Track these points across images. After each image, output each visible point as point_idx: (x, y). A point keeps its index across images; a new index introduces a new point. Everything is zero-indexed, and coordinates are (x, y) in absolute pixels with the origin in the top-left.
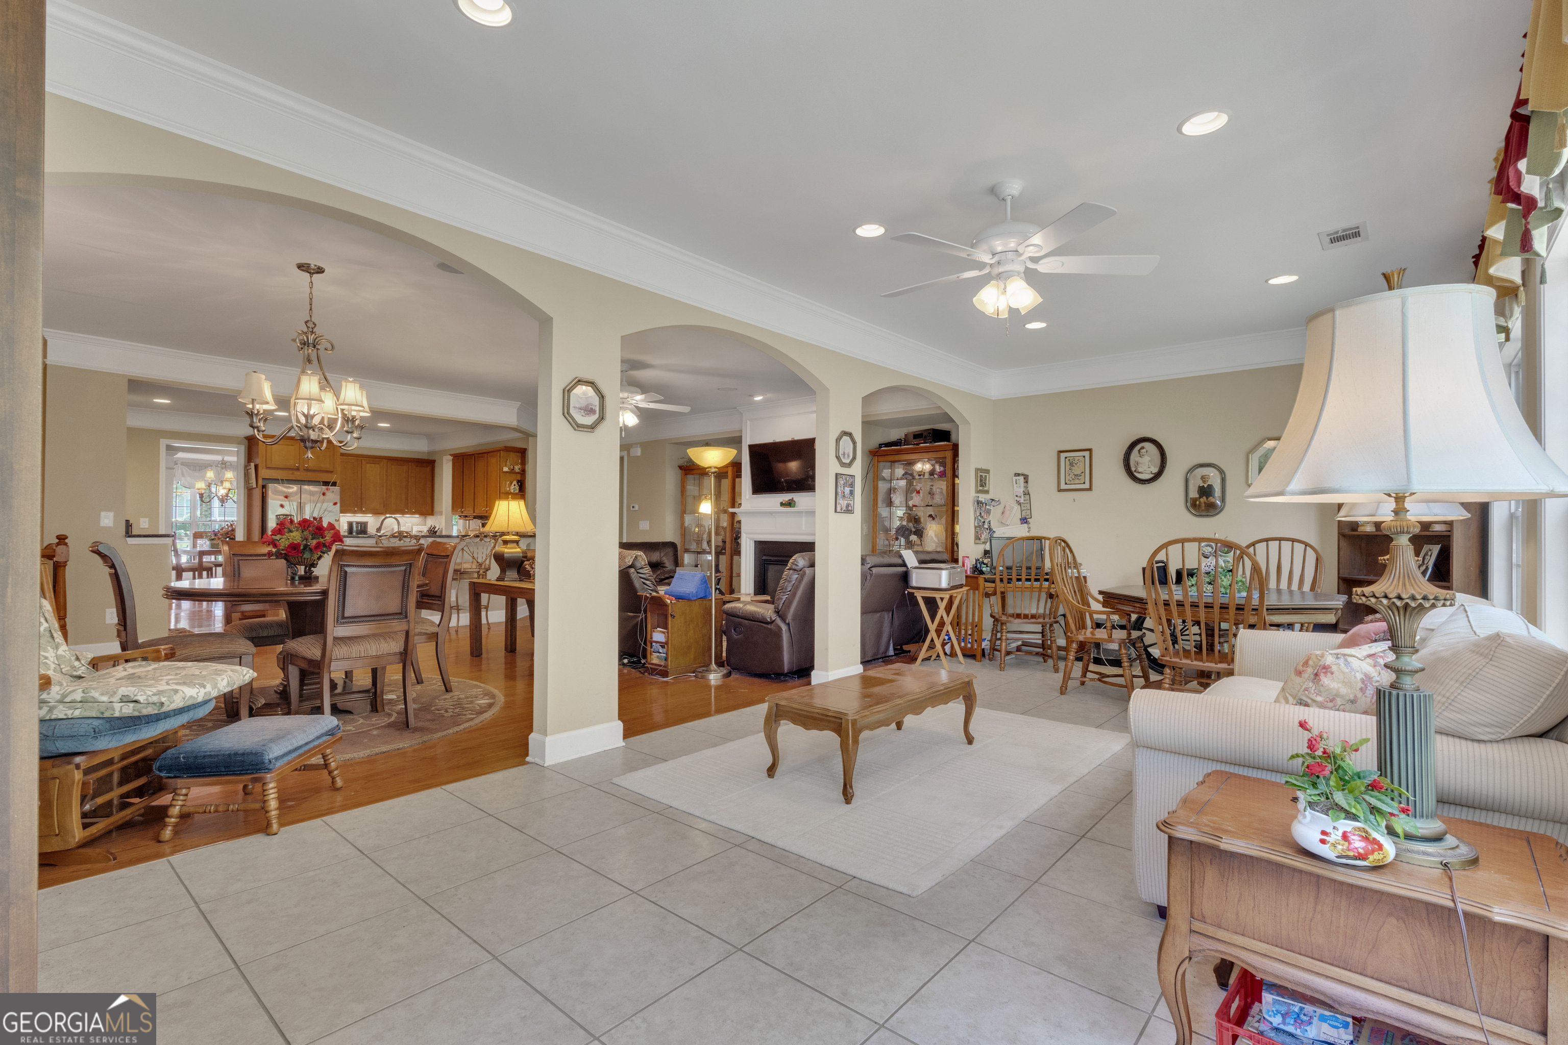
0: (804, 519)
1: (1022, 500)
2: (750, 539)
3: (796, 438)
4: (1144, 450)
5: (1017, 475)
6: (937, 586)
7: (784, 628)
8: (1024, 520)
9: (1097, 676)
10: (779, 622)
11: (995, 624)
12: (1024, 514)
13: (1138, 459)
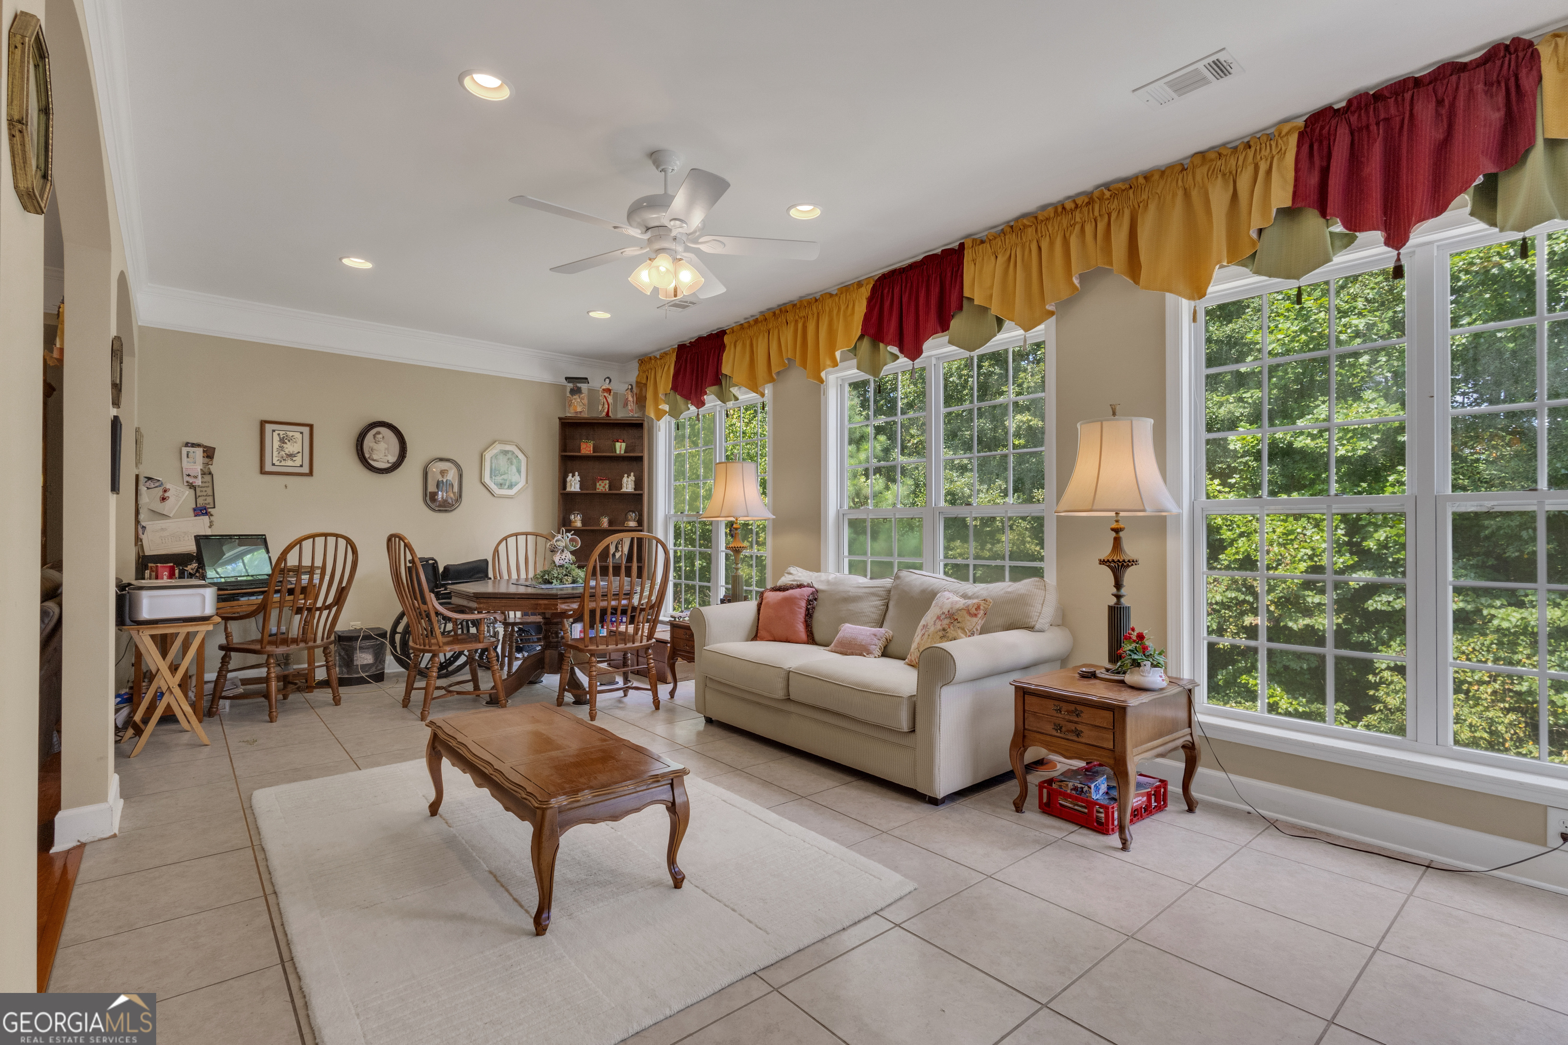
1: (198, 482)
4: (380, 436)
5: (193, 445)
6: (197, 613)
8: (201, 511)
11: (225, 660)
12: (201, 501)
13: (372, 444)
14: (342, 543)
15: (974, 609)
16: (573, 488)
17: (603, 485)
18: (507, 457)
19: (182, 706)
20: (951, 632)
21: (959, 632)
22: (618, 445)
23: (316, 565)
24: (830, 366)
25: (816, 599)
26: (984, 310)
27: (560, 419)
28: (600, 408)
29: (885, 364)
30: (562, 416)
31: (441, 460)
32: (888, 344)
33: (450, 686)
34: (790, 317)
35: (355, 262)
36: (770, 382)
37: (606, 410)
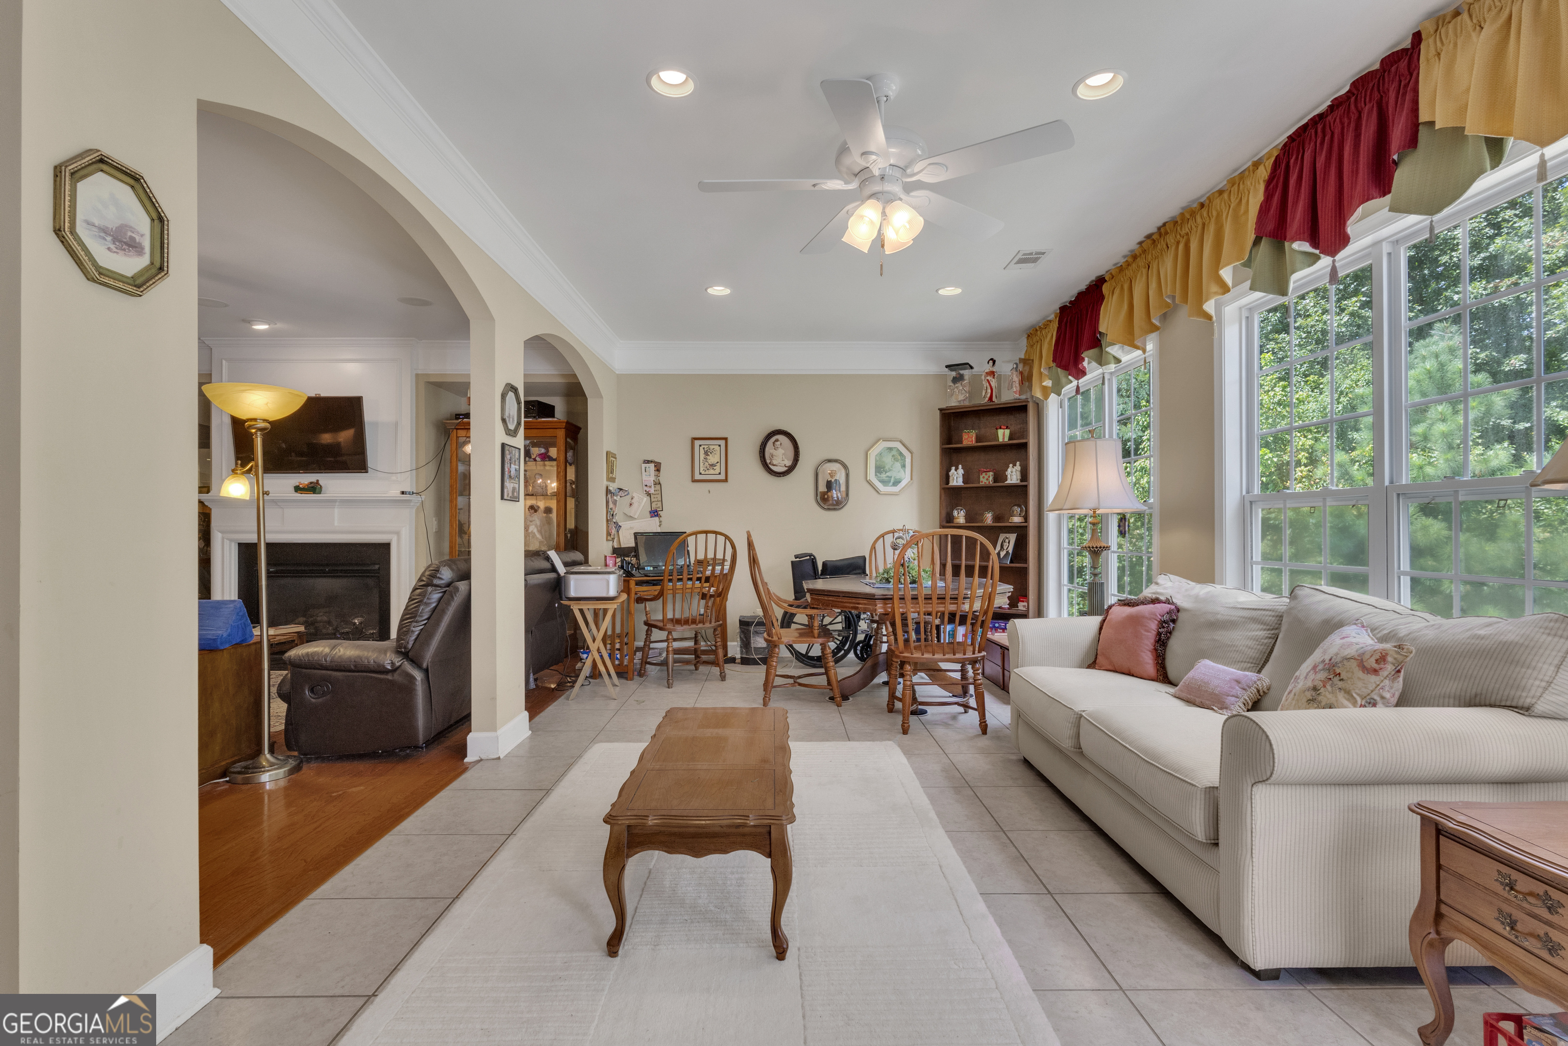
0: (336, 511)
1: (652, 491)
2: (231, 540)
3: (323, 394)
4: (778, 443)
5: (648, 462)
6: (604, 595)
7: (418, 676)
8: (655, 513)
9: (791, 681)
10: (409, 668)
11: (648, 634)
12: (654, 505)
13: (773, 451)
14: (721, 539)
15: (1373, 660)
16: (955, 481)
17: (986, 477)
18: (892, 454)
19: (607, 666)
20: (1326, 695)
21: (1341, 696)
22: (1000, 432)
23: (717, 557)
24: (1216, 293)
25: (1174, 621)
26: (1457, 133)
27: (941, 410)
28: (984, 394)
29: (1293, 272)
30: (944, 406)
31: (830, 461)
32: (1294, 240)
33: (800, 677)
34: (1170, 239)
35: (718, 291)
36: (1152, 332)
37: (989, 395)
